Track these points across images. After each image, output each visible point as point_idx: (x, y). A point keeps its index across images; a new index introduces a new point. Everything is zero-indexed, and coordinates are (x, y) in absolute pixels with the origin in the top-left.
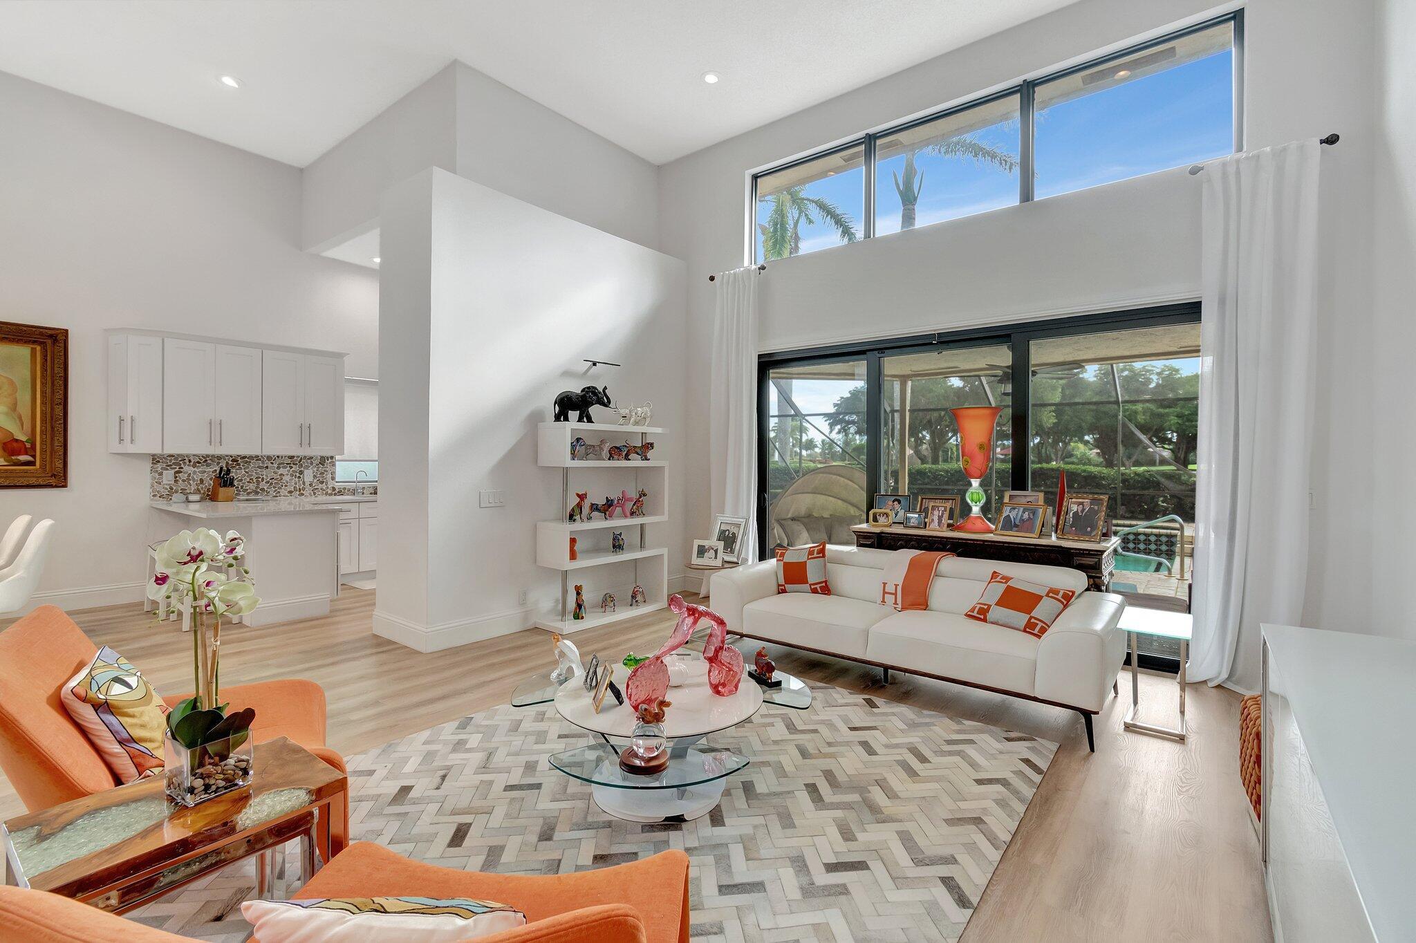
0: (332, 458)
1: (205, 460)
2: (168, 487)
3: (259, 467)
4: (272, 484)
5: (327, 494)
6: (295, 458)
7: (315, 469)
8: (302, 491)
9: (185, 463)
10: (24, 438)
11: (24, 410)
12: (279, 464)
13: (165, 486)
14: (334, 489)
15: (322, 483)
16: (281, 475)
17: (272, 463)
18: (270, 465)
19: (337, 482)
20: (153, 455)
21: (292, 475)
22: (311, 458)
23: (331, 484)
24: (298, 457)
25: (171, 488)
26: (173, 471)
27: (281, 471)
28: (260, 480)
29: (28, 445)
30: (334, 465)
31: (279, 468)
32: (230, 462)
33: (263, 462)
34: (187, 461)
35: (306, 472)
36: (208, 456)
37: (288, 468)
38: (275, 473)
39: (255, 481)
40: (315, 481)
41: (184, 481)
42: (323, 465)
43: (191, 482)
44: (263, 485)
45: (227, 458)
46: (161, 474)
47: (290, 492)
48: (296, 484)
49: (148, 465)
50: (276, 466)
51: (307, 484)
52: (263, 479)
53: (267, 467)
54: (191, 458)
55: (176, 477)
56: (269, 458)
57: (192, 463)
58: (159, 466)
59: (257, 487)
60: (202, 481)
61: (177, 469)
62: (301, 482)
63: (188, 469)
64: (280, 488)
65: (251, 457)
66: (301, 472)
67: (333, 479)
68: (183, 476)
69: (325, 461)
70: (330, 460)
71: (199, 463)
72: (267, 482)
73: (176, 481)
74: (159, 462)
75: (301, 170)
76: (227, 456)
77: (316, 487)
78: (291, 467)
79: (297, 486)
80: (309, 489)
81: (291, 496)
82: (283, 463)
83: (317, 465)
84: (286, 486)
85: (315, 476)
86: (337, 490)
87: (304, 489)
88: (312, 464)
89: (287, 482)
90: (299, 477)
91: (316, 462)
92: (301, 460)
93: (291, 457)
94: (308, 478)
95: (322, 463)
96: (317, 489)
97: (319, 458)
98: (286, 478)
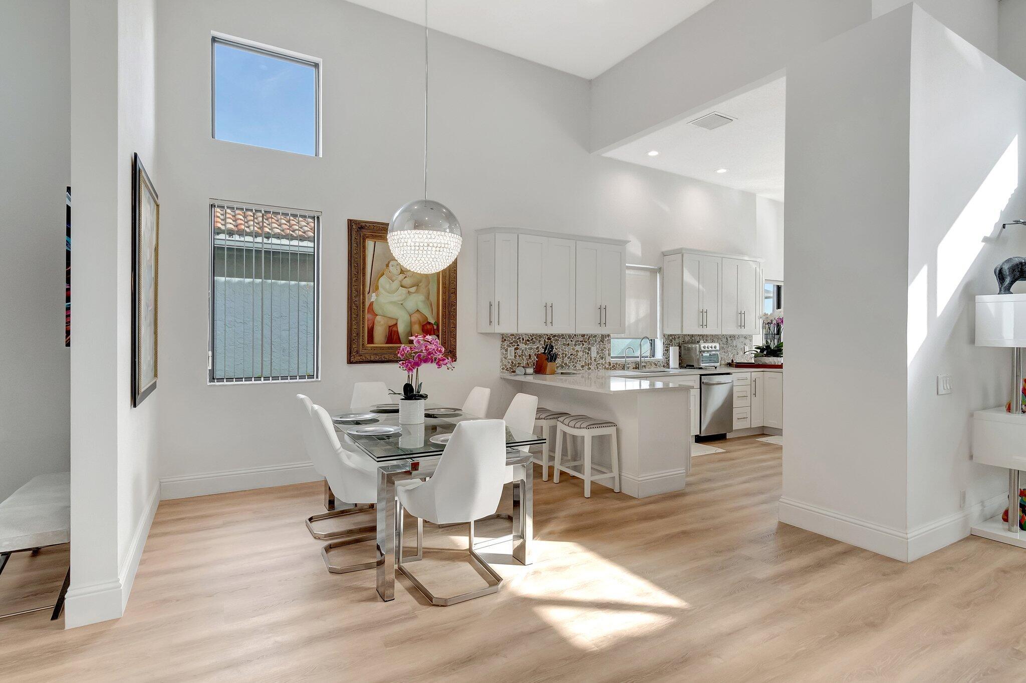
0: (609, 336)
1: (532, 339)
2: (510, 361)
3: (564, 344)
4: (571, 359)
5: (605, 368)
6: (586, 336)
7: (598, 346)
8: (590, 366)
9: (520, 341)
10: (432, 321)
11: (433, 298)
12: (576, 342)
13: (509, 361)
14: (610, 364)
15: (602, 358)
16: (577, 351)
17: (572, 341)
18: (570, 342)
19: (612, 358)
20: (502, 335)
21: (583, 351)
22: (595, 336)
23: (608, 359)
24: (587, 335)
25: (512, 363)
26: (513, 348)
27: (578, 348)
28: (564, 355)
29: (435, 327)
30: (610, 343)
31: (575, 345)
32: (547, 340)
33: (566, 341)
34: (521, 339)
35: (592, 349)
36: (533, 335)
37: (581, 345)
38: (573, 349)
39: (561, 356)
40: (598, 356)
41: (519, 356)
42: (603, 342)
43: (524, 357)
44: (566, 360)
45: (545, 336)
46: (506, 350)
47: (583, 366)
48: (586, 359)
49: (498, 343)
50: (574, 343)
51: (593, 359)
52: (566, 356)
53: (569, 344)
54: (524, 337)
55: (515, 353)
56: (570, 336)
57: (524, 341)
58: (506, 343)
59: (563, 362)
60: (530, 356)
61: (516, 346)
62: (589, 358)
63: (522, 346)
64: (576, 363)
65: (559, 336)
66: (589, 349)
67: (609, 355)
68: (519, 352)
69: (605, 338)
70: (607, 338)
71: (528, 341)
72: (569, 358)
73: (515, 356)
74: (505, 340)
75: (590, 81)
76: (545, 335)
77: (598, 362)
78: (583, 345)
79: (587, 361)
80: (594, 363)
81: (583, 370)
82: (578, 341)
83: (599, 342)
84: (580, 361)
85: (598, 352)
86: (612, 365)
87: (591, 363)
88: (596, 342)
89: (581, 358)
90: (588, 353)
91: (598, 340)
92: (589, 338)
93: (583, 336)
94: (594, 354)
95: (602, 341)
96: (599, 363)
97: (600, 336)
98: (580, 354)
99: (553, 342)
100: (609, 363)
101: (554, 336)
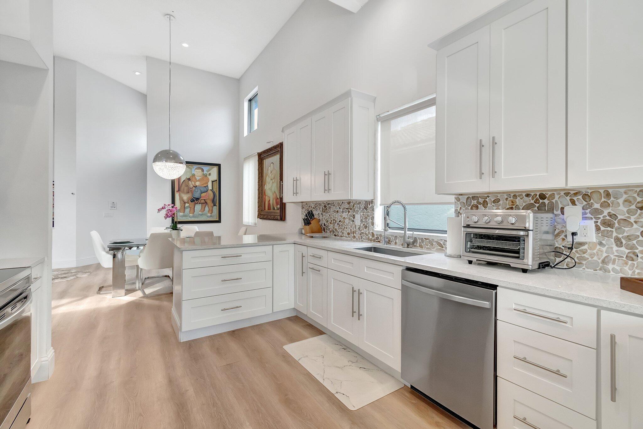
3: (334, 211)
4: (340, 225)
6: (351, 204)
7: (362, 214)
8: (354, 234)
12: (343, 209)
14: (373, 235)
15: (366, 227)
16: (344, 218)
17: (340, 208)
18: (339, 210)
19: (375, 228)
20: (302, 204)
21: (349, 219)
22: (360, 203)
23: (371, 229)
24: (353, 202)
27: (345, 215)
28: (335, 221)
30: (372, 210)
31: (343, 212)
32: (324, 208)
33: (336, 207)
34: (310, 207)
35: (356, 216)
36: (316, 203)
37: (347, 213)
38: (341, 216)
39: (333, 221)
40: (362, 225)
42: (366, 210)
44: (336, 226)
45: (322, 204)
47: (348, 234)
48: (351, 227)
49: (300, 209)
50: (341, 210)
51: (357, 227)
54: (312, 205)
56: (338, 204)
58: (303, 210)
59: (334, 227)
62: (354, 226)
64: (343, 230)
65: (331, 204)
67: (372, 224)
69: (367, 205)
70: (371, 205)
72: (338, 224)
74: (303, 207)
77: (362, 231)
78: (349, 212)
79: (352, 229)
80: (358, 232)
81: (349, 237)
82: (345, 208)
83: (363, 209)
84: (347, 228)
85: (362, 221)
86: (376, 236)
87: (356, 232)
88: (360, 208)
89: (347, 225)
90: (353, 221)
91: (362, 206)
92: (354, 205)
93: (349, 203)
94: (358, 222)
95: (366, 208)
96: (363, 233)
97: (364, 202)
98: (347, 221)
99: (328, 209)
100: (373, 233)
101: (329, 204)
